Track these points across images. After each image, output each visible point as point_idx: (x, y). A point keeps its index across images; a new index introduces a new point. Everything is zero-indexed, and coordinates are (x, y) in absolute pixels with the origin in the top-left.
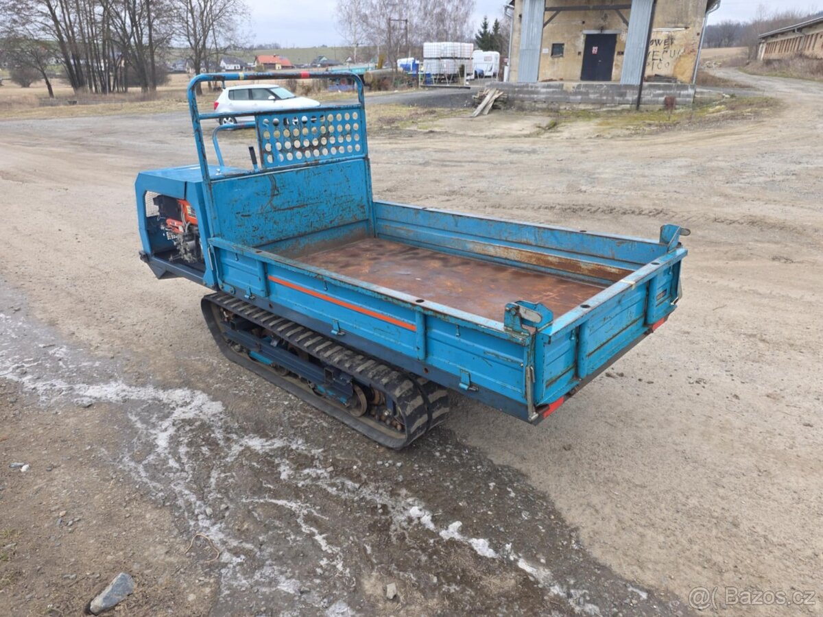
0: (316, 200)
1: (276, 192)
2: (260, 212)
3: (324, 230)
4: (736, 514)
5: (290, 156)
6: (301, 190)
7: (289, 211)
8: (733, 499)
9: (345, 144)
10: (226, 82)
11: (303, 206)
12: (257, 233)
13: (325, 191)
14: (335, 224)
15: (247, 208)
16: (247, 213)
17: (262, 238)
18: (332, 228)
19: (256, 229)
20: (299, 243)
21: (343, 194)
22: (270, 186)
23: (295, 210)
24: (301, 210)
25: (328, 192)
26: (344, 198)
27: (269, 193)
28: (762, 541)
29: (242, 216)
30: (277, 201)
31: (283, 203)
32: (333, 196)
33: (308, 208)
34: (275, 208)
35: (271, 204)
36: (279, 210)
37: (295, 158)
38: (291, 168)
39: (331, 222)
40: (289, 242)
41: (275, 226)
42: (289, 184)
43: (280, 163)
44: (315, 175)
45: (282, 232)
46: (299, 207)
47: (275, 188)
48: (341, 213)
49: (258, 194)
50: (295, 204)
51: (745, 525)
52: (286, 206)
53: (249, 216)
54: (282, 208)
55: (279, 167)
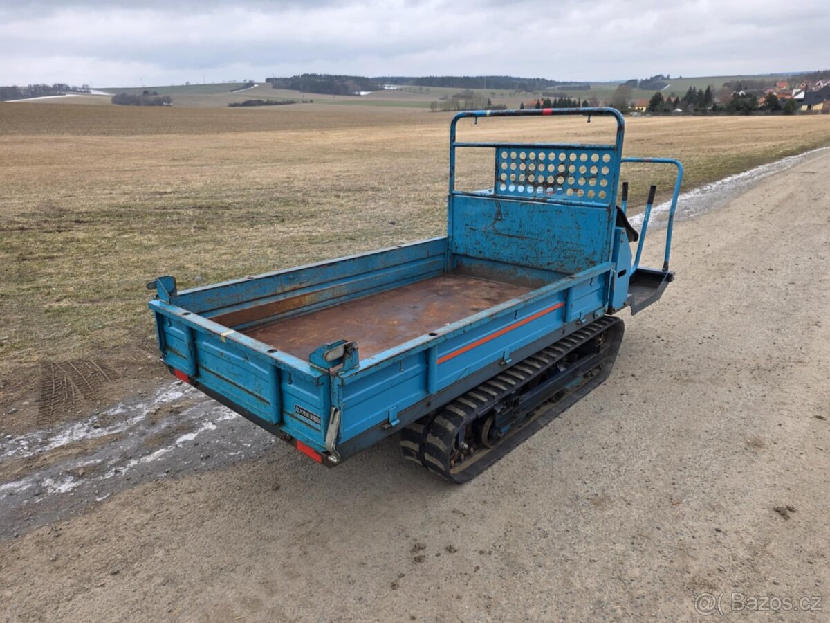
0: (537, 237)
1: (499, 218)
2: (483, 230)
3: (539, 269)
4: (126, 579)
5: (521, 189)
6: (523, 222)
7: (508, 238)
8: (145, 585)
9: (586, 187)
10: (478, 118)
11: (522, 238)
12: (478, 246)
13: (549, 231)
14: (553, 267)
15: (474, 224)
16: (474, 228)
17: (480, 252)
18: (548, 270)
19: (478, 243)
20: (517, 272)
21: (569, 240)
22: (495, 210)
23: (514, 239)
24: (520, 241)
25: (552, 233)
26: (569, 245)
27: (494, 216)
28: (86, 586)
29: (470, 228)
30: (498, 226)
31: (504, 229)
32: (557, 239)
33: (527, 241)
34: (496, 231)
35: (494, 227)
36: (499, 233)
37: (525, 191)
38: (517, 199)
39: (549, 264)
40: (506, 267)
41: (493, 247)
42: (512, 213)
43: (510, 193)
44: (540, 211)
45: (498, 254)
46: (518, 237)
47: (499, 213)
48: (562, 259)
49: (484, 214)
50: (514, 233)
51: (109, 580)
52: (506, 232)
53: (475, 230)
54: (503, 232)
55: (508, 196)
